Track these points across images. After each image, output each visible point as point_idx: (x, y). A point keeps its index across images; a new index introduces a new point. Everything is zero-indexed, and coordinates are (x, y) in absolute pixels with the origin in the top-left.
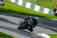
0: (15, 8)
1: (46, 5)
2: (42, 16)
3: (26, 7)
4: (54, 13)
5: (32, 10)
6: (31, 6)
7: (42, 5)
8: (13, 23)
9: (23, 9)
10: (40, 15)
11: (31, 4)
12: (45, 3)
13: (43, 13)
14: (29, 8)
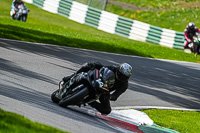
0: (34, 20)
1: (138, 12)
2: (126, 47)
3: (70, 18)
4: (188, 43)
5: (91, 30)
6: (88, 14)
7: (127, 12)
8: (26, 71)
9: (60, 25)
10: (118, 44)
11: (87, 7)
12: (134, 6)
13: (130, 38)
14: (82, 21)
